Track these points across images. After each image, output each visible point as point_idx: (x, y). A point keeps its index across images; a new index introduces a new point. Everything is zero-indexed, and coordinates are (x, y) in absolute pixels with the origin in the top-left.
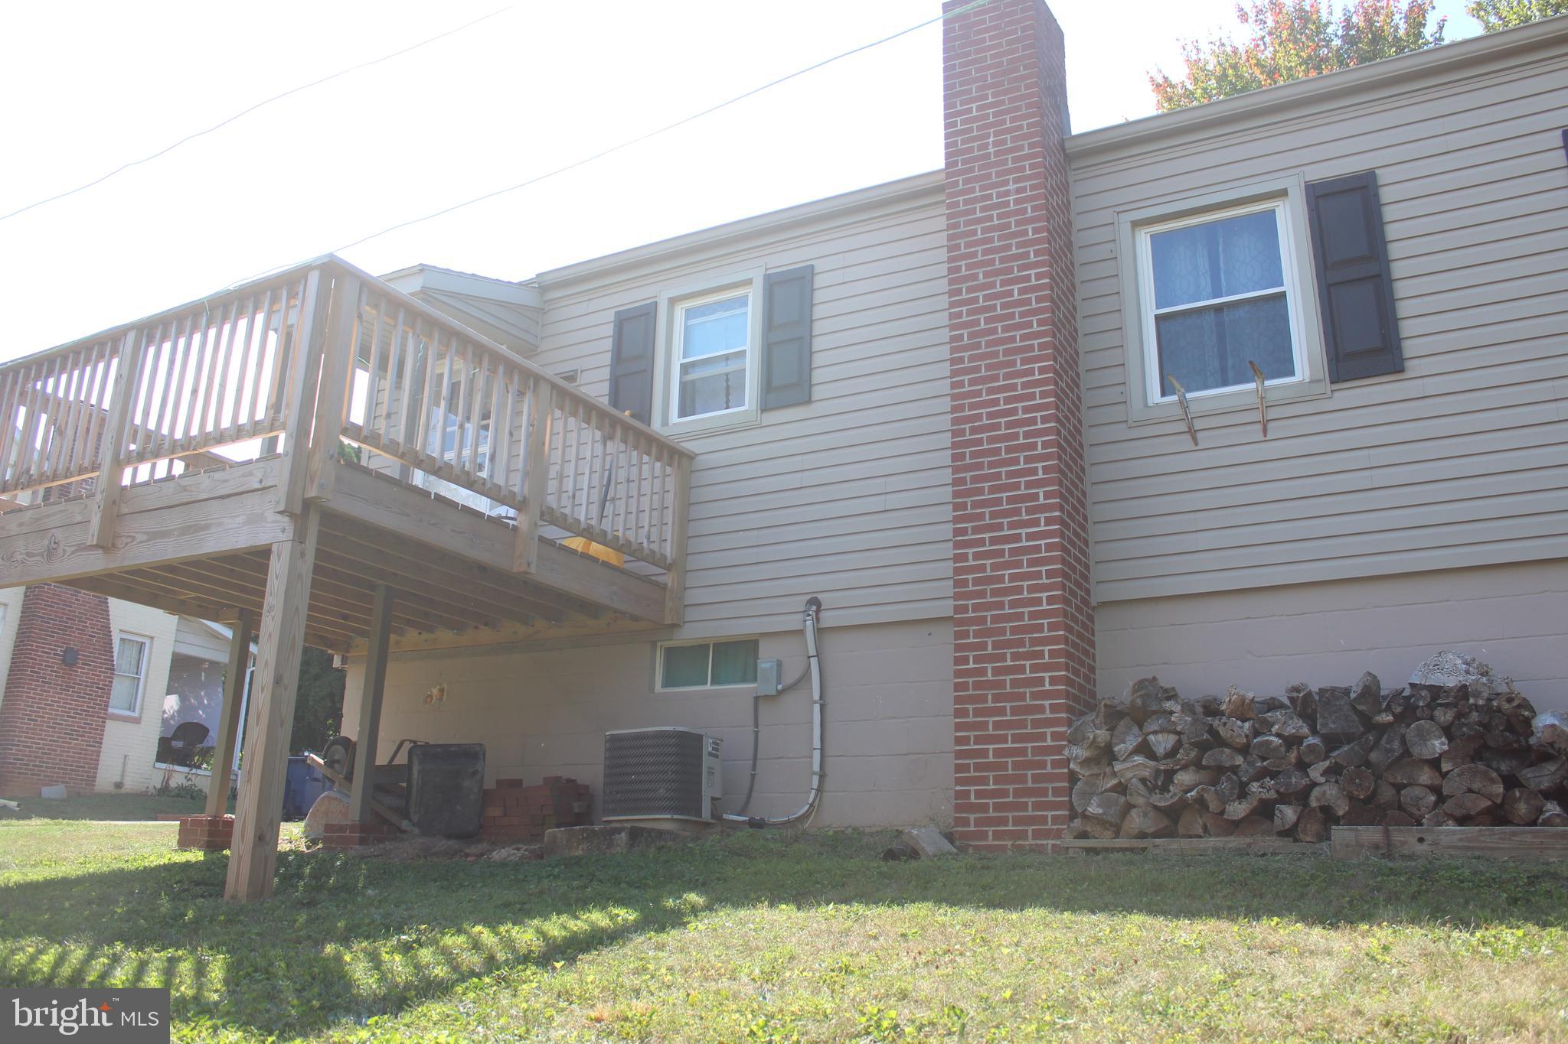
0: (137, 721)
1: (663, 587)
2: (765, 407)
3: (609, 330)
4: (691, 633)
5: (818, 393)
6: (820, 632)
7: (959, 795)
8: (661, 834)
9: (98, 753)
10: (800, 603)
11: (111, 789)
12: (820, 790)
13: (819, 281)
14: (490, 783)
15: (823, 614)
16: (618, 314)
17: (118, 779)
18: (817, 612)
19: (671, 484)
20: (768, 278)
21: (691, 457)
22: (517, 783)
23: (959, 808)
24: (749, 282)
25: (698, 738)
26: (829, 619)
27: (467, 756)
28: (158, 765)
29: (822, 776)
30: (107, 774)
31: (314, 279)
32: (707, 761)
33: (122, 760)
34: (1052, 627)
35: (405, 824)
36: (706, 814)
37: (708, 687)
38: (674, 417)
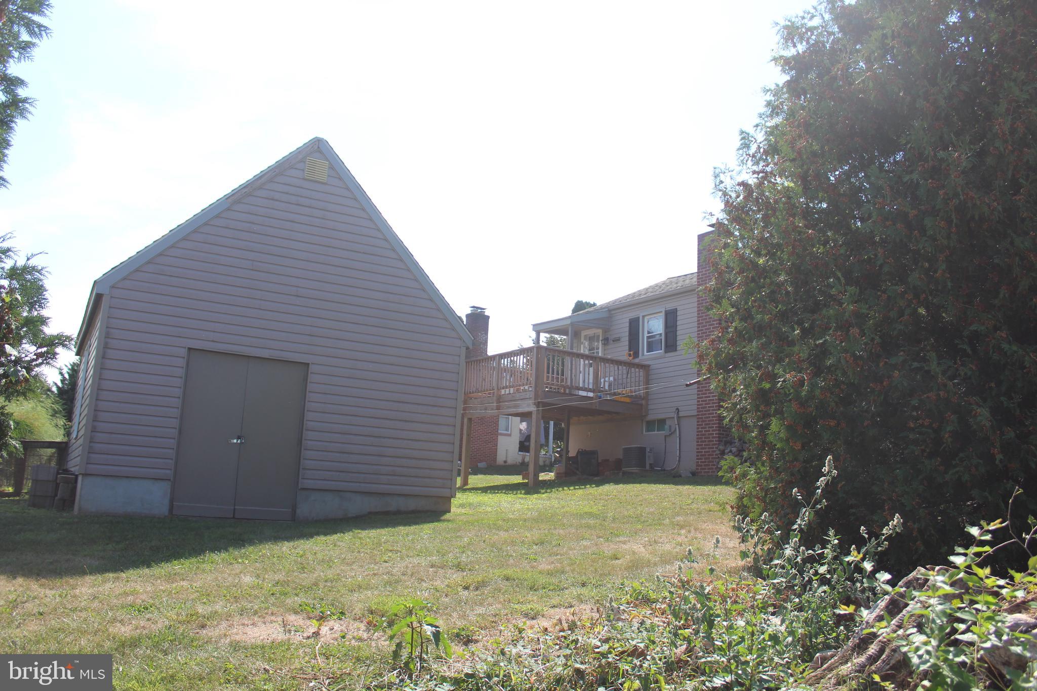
0: (510, 435)
1: (642, 405)
2: (666, 352)
3: (628, 325)
4: (650, 417)
5: (678, 348)
6: (679, 418)
7: (698, 462)
8: (632, 473)
9: (496, 449)
10: (674, 410)
11: (502, 463)
12: (679, 461)
13: (678, 313)
14: (600, 461)
15: (680, 413)
16: (630, 320)
17: (505, 459)
18: (678, 412)
19: (642, 374)
20: (666, 311)
21: (649, 366)
22: (608, 460)
23: (697, 466)
24: (661, 312)
25: (645, 448)
26: (681, 414)
27: (593, 453)
28: (520, 453)
29: (680, 458)
30: (501, 458)
31: (535, 349)
32: (647, 454)
33: (505, 452)
34: (716, 420)
35: (578, 472)
36: (648, 467)
37: (656, 432)
38: (645, 353)
